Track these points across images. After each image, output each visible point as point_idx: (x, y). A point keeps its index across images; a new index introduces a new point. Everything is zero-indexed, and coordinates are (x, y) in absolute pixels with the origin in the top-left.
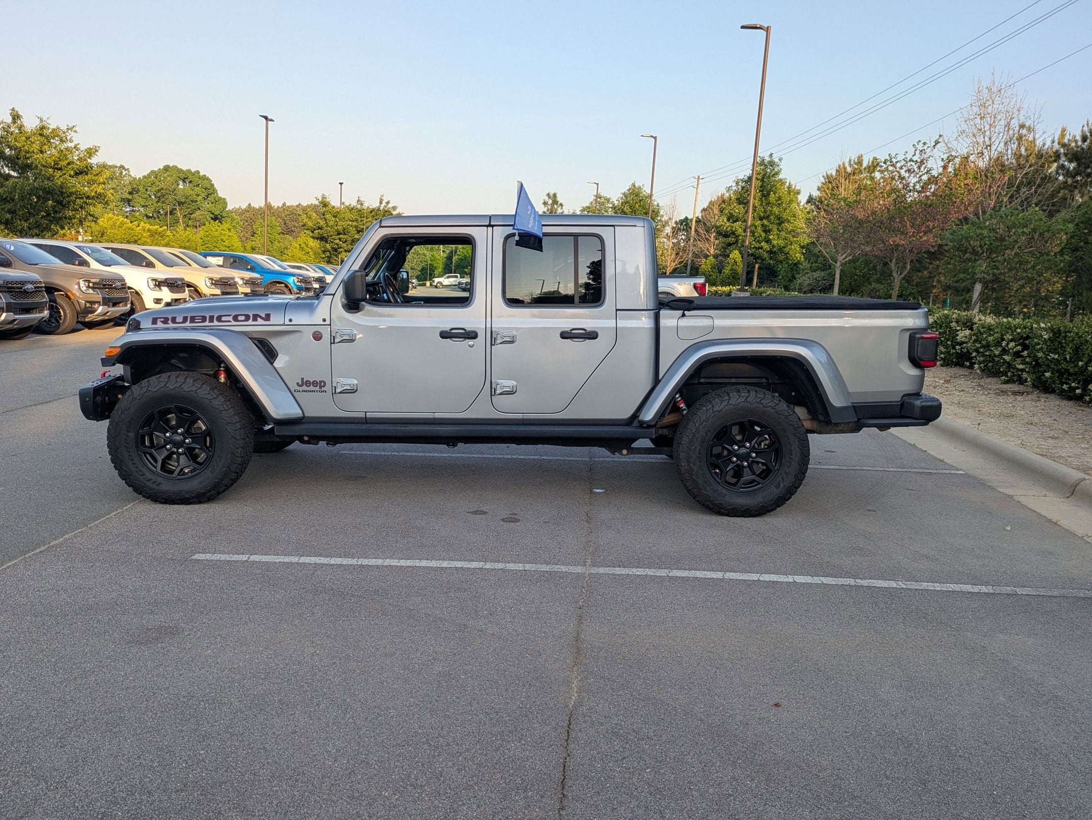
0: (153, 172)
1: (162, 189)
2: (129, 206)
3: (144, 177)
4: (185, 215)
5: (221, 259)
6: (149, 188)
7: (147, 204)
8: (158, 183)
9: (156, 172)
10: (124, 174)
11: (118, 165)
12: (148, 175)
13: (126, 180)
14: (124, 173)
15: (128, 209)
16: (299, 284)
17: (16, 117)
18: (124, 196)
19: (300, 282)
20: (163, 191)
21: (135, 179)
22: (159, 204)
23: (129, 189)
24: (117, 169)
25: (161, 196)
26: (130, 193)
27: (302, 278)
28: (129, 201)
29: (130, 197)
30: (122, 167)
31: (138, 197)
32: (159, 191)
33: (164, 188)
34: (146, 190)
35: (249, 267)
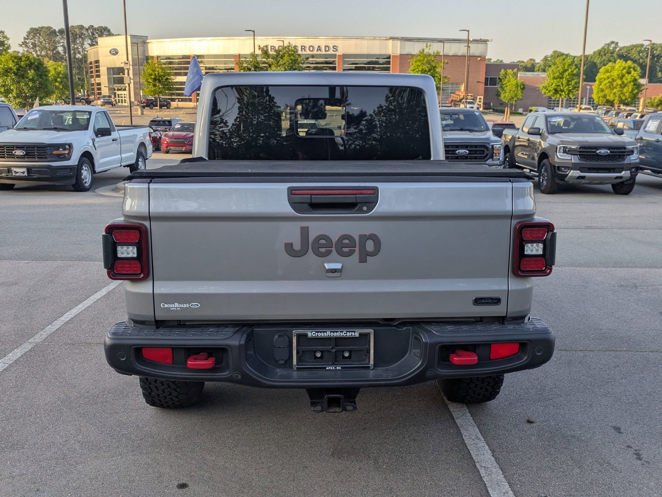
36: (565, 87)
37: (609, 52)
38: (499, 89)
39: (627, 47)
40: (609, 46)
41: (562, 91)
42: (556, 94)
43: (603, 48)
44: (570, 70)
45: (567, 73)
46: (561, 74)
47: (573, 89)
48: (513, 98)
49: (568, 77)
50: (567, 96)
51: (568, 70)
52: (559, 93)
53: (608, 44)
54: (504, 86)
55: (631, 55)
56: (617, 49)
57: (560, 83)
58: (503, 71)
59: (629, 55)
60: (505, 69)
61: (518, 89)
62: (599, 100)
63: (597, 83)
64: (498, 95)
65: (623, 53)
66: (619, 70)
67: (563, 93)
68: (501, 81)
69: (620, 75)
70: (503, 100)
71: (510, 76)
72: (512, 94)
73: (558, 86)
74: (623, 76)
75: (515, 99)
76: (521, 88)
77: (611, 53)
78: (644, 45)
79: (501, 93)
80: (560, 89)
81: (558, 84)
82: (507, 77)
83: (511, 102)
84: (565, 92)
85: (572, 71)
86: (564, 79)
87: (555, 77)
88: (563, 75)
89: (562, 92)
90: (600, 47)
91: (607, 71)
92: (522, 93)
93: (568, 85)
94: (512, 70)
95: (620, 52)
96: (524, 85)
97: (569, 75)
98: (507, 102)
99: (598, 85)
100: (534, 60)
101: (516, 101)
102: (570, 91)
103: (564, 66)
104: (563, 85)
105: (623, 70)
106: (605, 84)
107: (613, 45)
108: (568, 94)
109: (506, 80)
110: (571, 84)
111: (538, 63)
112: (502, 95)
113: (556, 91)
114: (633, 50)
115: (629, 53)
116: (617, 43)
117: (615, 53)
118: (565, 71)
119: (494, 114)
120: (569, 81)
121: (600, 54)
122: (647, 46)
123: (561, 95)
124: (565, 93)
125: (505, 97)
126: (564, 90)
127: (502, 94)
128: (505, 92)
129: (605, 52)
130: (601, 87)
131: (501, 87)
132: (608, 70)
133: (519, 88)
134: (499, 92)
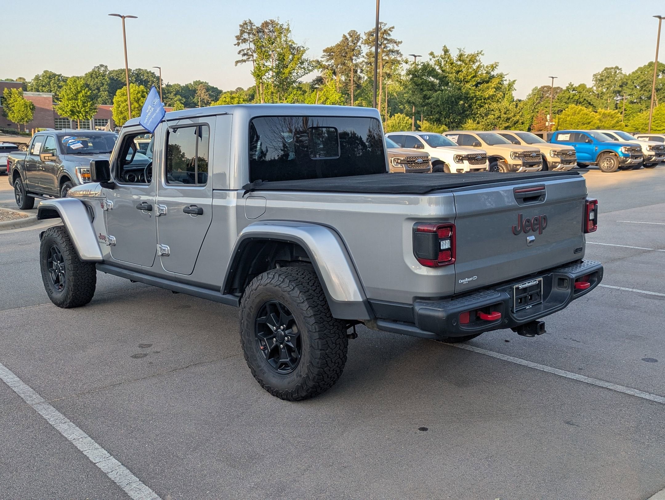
0: (640, 68)
1: (645, 81)
2: (620, 96)
3: (633, 73)
4: (661, 99)
5: (569, 135)
6: (635, 81)
7: (632, 93)
8: (642, 76)
9: (642, 68)
10: (617, 73)
11: (614, 67)
12: (636, 71)
13: (618, 77)
14: (618, 71)
15: (618, 99)
16: (626, 152)
17: (446, 51)
18: (616, 89)
19: (627, 151)
20: (645, 82)
21: (625, 75)
22: (641, 92)
23: (619, 83)
24: (613, 70)
25: (644, 86)
26: (621, 86)
27: (630, 147)
28: (619, 92)
29: (620, 89)
30: (617, 68)
31: (626, 89)
32: (642, 82)
33: (647, 79)
34: (633, 83)
35: (587, 141)
36: (82, 108)
37: (100, 75)
38: (5, 109)
39: (117, 71)
40: (99, 69)
41: (79, 112)
42: (73, 115)
43: (94, 70)
44: (83, 91)
45: (81, 95)
46: (75, 95)
47: (90, 111)
48: (23, 119)
49: (82, 99)
50: (85, 118)
51: (81, 91)
52: (76, 115)
53: (98, 67)
54: (10, 105)
55: (121, 78)
56: (107, 73)
57: (76, 104)
58: (6, 89)
59: (119, 79)
60: (9, 88)
61: (27, 109)
62: (120, 122)
63: (115, 105)
64: (5, 115)
65: (113, 76)
66: (134, 94)
67: (81, 114)
68: (6, 100)
69: (136, 98)
70: (13, 121)
71: (16, 95)
72: (22, 114)
73: (74, 107)
74: (139, 99)
75: (25, 120)
76: (30, 108)
77: (103, 76)
78: (131, 70)
79: (7, 113)
80: (77, 110)
81: (74, 105)
82: (12, 96)
83: (21, 123)
84: (82, 113)
85: (86, 93)
86: (79, 101)
87: (69, 98)
88: (77, 97)
89: (79, 114)
90: (90, 70)
91: (123, 95)
92: (32, 113)
93: (84, 106)
94: (17, 90)
95: (111, 75)
96: (33, 105)
97: (83, 96)
98: (16, 122)
99: (116, 107)
100: (24, 79)
101: (27, 121)
102: (87, 112)
103: (77, 88)
104: (79, 106)
105: (137, 94)
106: (124, 107)
107: (103, 69)
108: (86, 116)
109: (12, 99)
110: (87, 106)
111: (30, 83)
112: (10, 116)
113: (73, 113)
114: (122, 75)
115: (119, 77)
116: (106, 67)
117: (106, 76)
118: (79, 92)
119: (5, 135)
120: (84, 103)
121: (91, 76)
122: (134, 71)
123: (78, 116)
124: (82, 115)
125: (14, 117)
126: (81, 112)
127: (9, 114)
128: (13, 112)
129: (96, 74)
130: (120, 109)
131: (8, 107)
132: (124, 93)
133: (29, 108)
134: (5, 112)
